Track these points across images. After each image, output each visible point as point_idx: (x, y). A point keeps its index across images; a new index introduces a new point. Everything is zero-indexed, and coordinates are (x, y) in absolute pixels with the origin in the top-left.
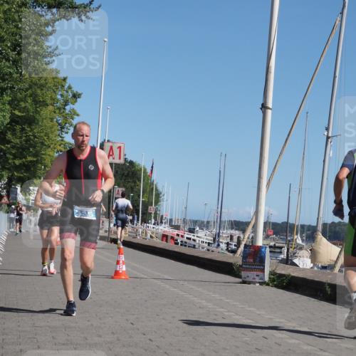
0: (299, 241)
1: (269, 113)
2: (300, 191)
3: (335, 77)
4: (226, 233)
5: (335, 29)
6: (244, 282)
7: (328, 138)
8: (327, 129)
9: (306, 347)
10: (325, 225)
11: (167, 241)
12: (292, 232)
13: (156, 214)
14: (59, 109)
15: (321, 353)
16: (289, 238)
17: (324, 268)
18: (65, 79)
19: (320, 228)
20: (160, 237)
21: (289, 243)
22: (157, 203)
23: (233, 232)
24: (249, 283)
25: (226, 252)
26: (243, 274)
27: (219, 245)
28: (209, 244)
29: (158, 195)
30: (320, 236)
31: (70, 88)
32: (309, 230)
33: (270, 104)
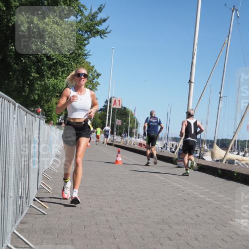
0: (206, 148)
1: (192, 85)
2: (207, 123)
3: (224, 67)
4: (170, 143)
5: (225, 44)
6: (179, 167)
7: (220, 97)
8: (220, 93)
9: (208, 199)
10: (218, 140)
11: (141, 146)
12: (202, 144)
13: (136, 133)
14: (90, 81)
15: (215, 202)
16: (201, 146)
17: (218, 161)
18: (93, 67)
19: (216, 141)
20: (138, 144)
21: (201, 148)
22: (137, 128)
23: (174, 143)
24: (181, 167)
25: (170, 152)
26: (178, 163)
27: (166, 149)
28: (162, 148)
29: (137, 124)
30: (215, 146)
31: (95, 71)
32: (210, 142)
33: (193, 80)
